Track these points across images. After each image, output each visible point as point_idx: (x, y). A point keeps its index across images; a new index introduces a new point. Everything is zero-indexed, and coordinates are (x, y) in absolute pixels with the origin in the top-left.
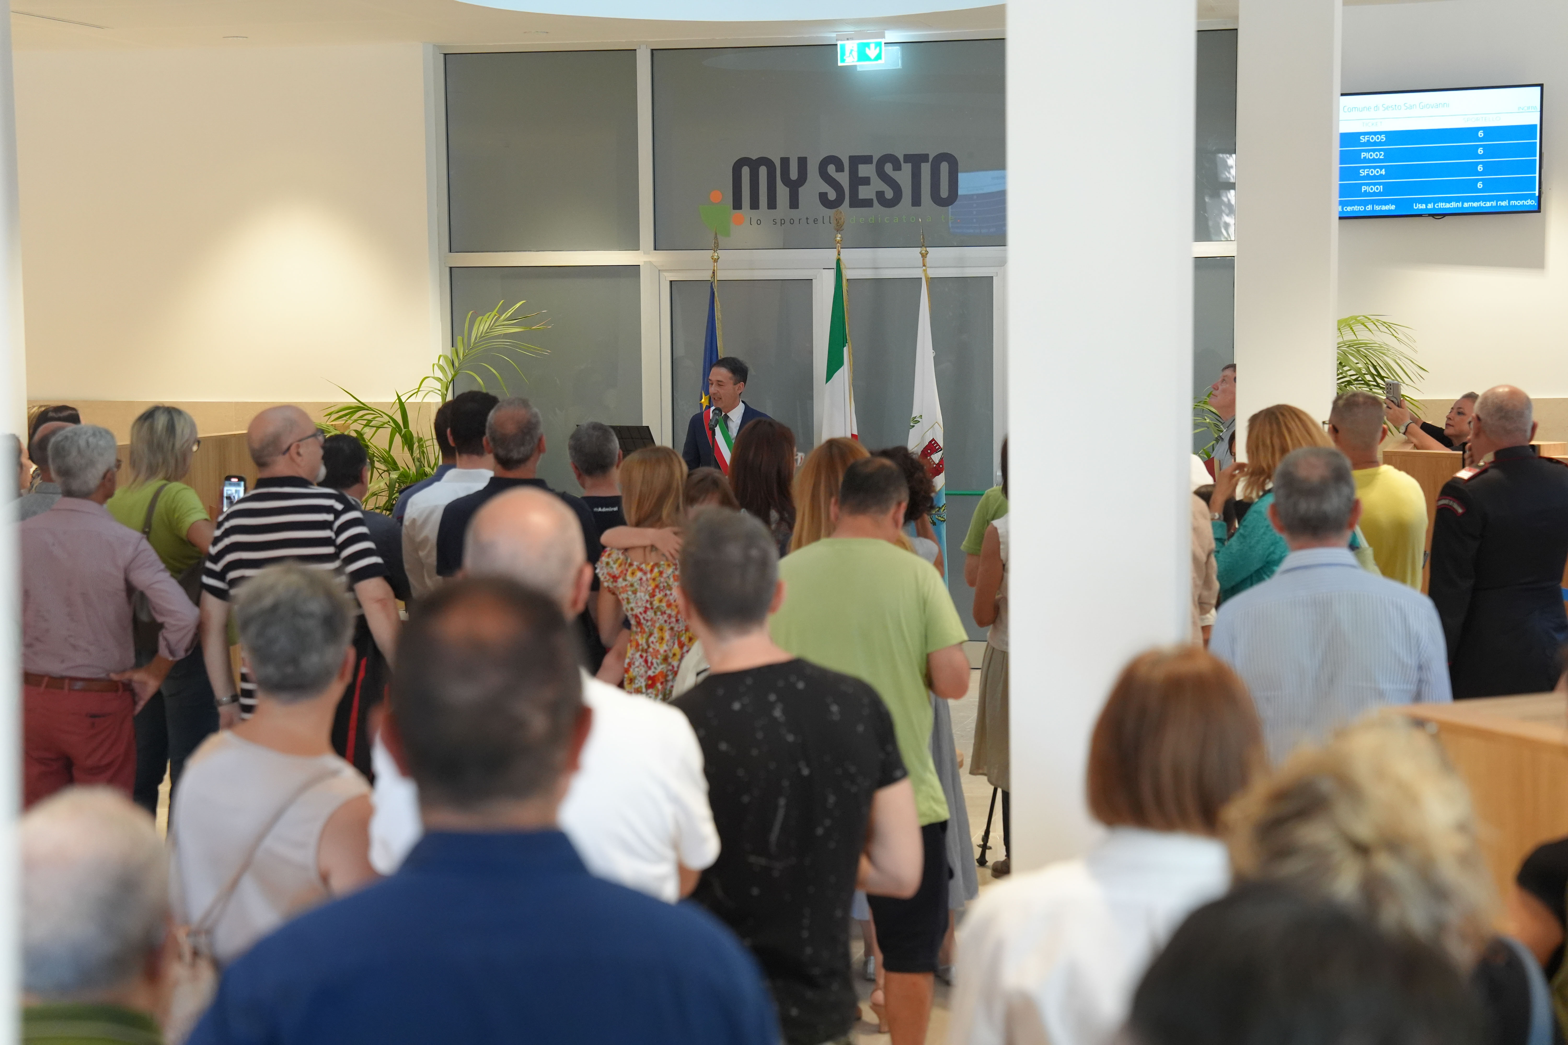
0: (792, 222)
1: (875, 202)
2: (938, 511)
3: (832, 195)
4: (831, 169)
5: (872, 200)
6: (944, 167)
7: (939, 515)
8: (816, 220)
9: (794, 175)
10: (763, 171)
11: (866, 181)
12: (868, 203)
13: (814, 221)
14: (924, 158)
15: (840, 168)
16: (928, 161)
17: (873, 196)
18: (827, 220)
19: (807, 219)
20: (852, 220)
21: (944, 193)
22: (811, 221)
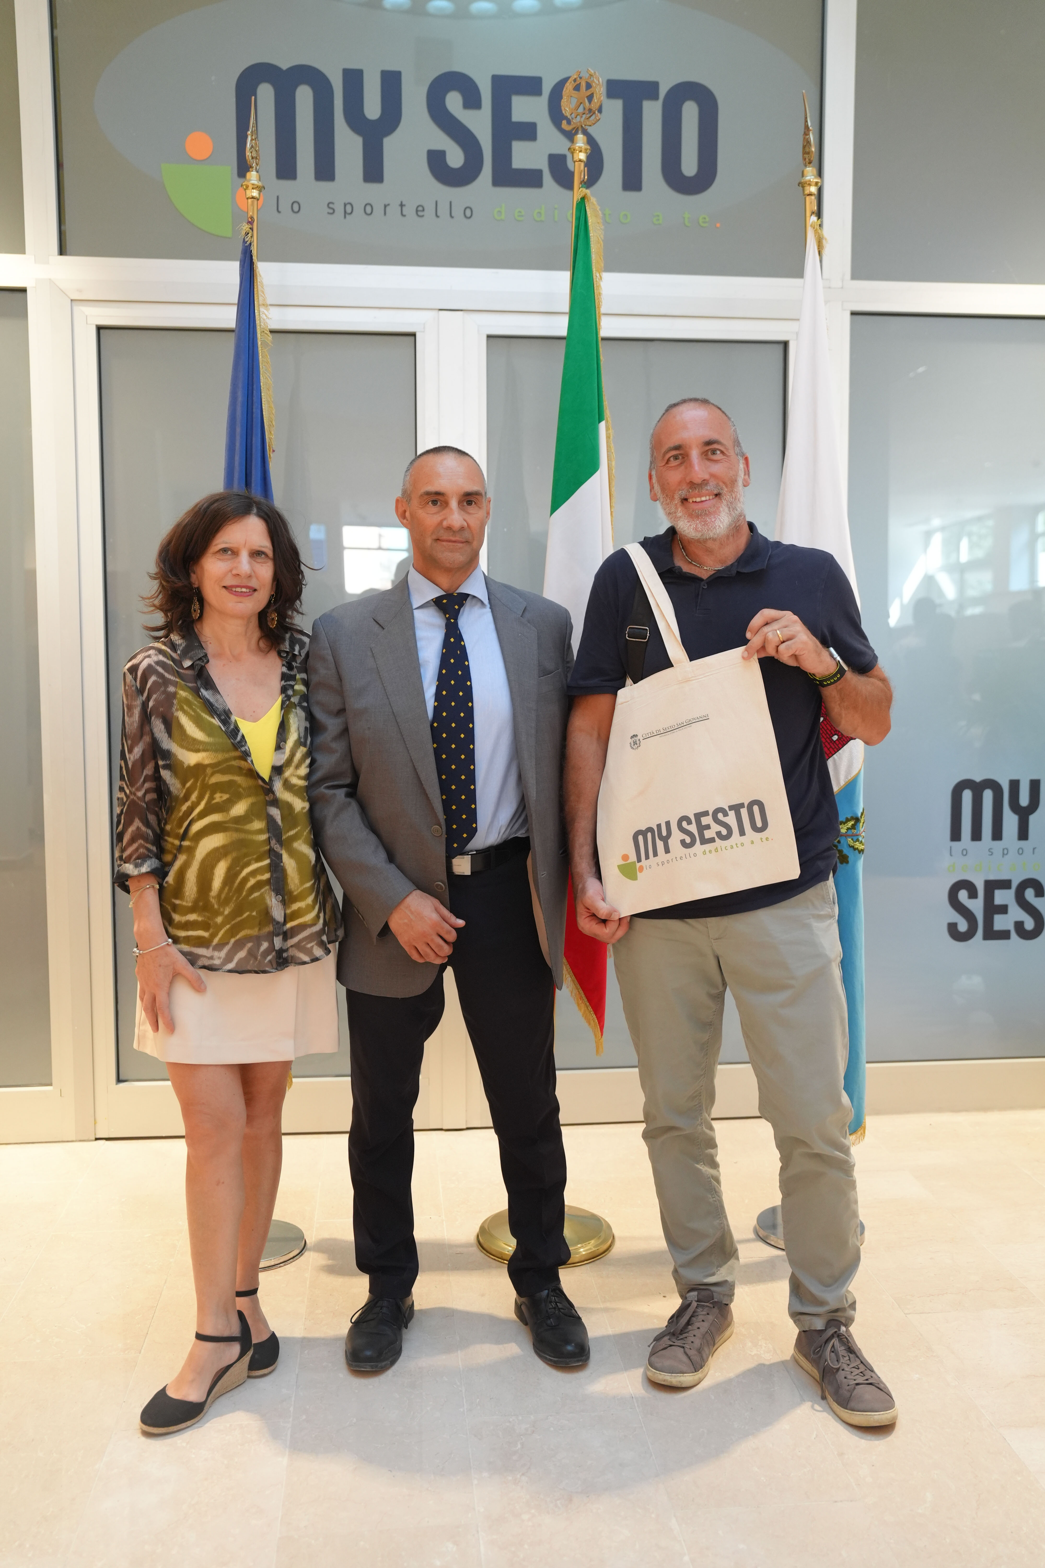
0: (368, 209)
1: (547, 177)
2: (853, 827)
3: (456, 158)
4: (454, 102)
5: (540, 172)
6: (690, 112)
7: (855, 838)
8: (420, 208)
9: (373, 109)
10: (304, 97)
11: (528, 132)
12: (532, 179)
13: (417, 211)
14: (649, 89)
15: (472, 101)
16: (655, 97)
17: (543, 164)
18: (443, 210)
19: (402, 205)
20: (500, 212)
21: (689, 166)
22: (409, 210)
